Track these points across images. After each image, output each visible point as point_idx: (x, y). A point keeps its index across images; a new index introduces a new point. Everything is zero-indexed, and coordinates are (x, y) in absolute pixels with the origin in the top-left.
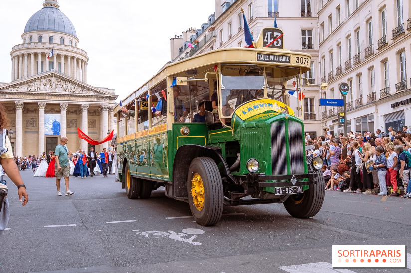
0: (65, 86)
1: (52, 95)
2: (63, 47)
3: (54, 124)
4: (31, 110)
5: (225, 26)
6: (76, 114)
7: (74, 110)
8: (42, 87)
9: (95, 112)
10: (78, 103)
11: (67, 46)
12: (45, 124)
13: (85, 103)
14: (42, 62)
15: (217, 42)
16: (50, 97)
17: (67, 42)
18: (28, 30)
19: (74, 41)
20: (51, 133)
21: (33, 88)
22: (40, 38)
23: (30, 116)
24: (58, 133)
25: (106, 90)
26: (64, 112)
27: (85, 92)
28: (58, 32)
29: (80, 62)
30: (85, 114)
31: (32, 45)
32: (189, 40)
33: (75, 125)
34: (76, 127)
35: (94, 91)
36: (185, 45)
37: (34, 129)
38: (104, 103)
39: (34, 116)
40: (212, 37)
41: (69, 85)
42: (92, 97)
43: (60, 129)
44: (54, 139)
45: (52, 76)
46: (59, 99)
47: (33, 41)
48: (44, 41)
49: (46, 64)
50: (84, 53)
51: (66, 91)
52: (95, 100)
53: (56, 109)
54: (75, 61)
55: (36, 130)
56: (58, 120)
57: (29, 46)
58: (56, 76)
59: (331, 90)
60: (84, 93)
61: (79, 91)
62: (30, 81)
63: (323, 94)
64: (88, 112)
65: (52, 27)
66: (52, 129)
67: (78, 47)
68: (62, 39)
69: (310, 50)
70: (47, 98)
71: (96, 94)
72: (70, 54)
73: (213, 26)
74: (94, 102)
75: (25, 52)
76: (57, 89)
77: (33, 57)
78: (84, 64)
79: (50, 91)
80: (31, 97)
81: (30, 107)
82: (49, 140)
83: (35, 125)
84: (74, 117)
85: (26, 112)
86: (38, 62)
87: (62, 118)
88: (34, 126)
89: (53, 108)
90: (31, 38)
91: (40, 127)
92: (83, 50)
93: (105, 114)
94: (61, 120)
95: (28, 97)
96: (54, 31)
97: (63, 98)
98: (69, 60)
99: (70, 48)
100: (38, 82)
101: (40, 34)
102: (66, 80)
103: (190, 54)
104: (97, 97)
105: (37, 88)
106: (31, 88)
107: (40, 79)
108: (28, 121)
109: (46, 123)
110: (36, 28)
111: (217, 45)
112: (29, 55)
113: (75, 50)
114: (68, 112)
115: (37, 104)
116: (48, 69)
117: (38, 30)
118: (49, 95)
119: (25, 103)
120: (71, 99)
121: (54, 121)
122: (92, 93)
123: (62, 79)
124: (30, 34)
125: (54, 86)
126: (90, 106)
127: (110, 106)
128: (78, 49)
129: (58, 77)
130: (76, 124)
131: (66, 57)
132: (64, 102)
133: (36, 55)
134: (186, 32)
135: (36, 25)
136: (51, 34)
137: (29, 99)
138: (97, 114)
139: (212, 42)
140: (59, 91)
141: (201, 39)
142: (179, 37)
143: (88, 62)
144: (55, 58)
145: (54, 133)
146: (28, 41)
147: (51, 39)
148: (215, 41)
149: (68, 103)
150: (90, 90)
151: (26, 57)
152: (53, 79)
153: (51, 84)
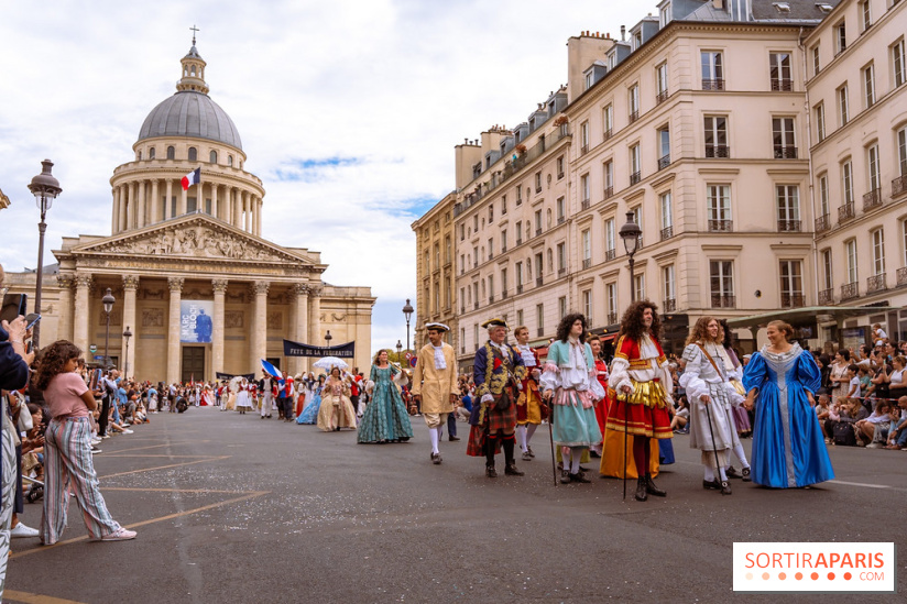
0: (222, 243)
1: (196, 262)
2: (215, 168)
3: (199, 320)
4: (153, 292)
5: (594, 113)
6: (243, 301)
7: (237, 292)
8: (177, 246)
9: (283, 297)
10: (248, 279)
11: (224, 167)
12: (182, 319)
13: (262, 279)
14: (174, 199)
15: (573, 147)
16: (193, 267)
17: (223, 158)
18: (146, 134)
19: (238, 157)
20: (192, 337)
21: (158, 248)
22: (171, 151)
23: (151, 303)
24: (208, 339)
25: (304, 253)
26: (220, 296)
27: (262, 257)
28: (207, 139)
29: (249, 200)
30: (261, 301)
31: (155, 164)
32: (498, 148)
33: (239, 323)
34: (242, 326)
35: (281, 255)
36: (488, 159)
37: (157, 331)
38: (299, 279)
39: (158, 304)
40: (561, 138)
41: (230, 243)
42: (276, 267)
43: (210, 331)
44: (198, 350)
45: (198, 225)
46: (211, 270)
47: (157, 156)
48: (177, 157)
49: (181, 202)
50: (256, 181)
51: (223, 253)
52: (283, 273)
53: (204, 291)
54: (239, 197)
55: (163, 332)
56: (208, 313)
57: (149, 165)
58: (205, 224)
59: (845, 242)
60: (259, 258)
61: (250, 256)
62: (153, 234)
63: (822, 251)
64: (268, 297)
65: (194, 129)
66: (196, 331)
67: (245, 169)
68: (214, 154)
69: (791, 160)
70: (187, 268)
71: (284, 262)
72: (230, 184)
73: (563, 115)
74: (281, 277)
75: (140, 178)
76: (206, 250)
77: (155, 188)
78: (255, 203)
79: (192, 254)
80: (155, 266)
81: (149, 286)
82: (189, 352)
83: (159, 322)
84: (238, 306)
85: (142, 296)
86: (165, 198)
87: (215, 309)
88: (156, 325)
89: (198, 289)
90: (152, 151)
91: (171, 325)
92: (254, 176)
93: (303, 301)
94: (215, 313)
95: (149, 266)
96: (198, 137)
97: (218, 269)
98: (228, 194)
99: (229, 171)
100: (168, 236)
101: (171, 142)
102: (225, 232)
103: (504, 175)
104: (286, 268)
105: (166, 248)
106: (154, 248)
107: (172, 230)
108: (145, 314)
109: (184, 319)
110: (162, 131)
111: (573, 153)
112: (148, 183)
113: (240, 175)
114: (228, 296)
115: (165, 280)
116: (184, 210)
117: (166, 135)
118: (191, 262)
119: (141, 278)
120: (235, 270)
121: (199, 313)
122: (276, 260)
123: (217, 231)
124: (150, 144)
125: (201, 244)
126: (273, 286)
127: (311, 285)
128: (246, 173)
129: (210, 227)
130: (242, 320)
131: (221, 189)
132: (220, 277)
133: (162, 184)
134: (489, 132)
135: (163, 126)
136: (193, 143)
137: (151, 271)
138: (284, 300)
139: (563, 148)
140: (210, 254)
141: (531, 143)
142: (474, 144)
143: (263, 200)
144: (200, 190)
145: (199, 339)
146: (146, 156)
147: (193, 152)
148: (570, 144)
149: (226, 278)
150: (273, 252)
151: (142, 189)
152: (199, 230)
153: (194, 240)
